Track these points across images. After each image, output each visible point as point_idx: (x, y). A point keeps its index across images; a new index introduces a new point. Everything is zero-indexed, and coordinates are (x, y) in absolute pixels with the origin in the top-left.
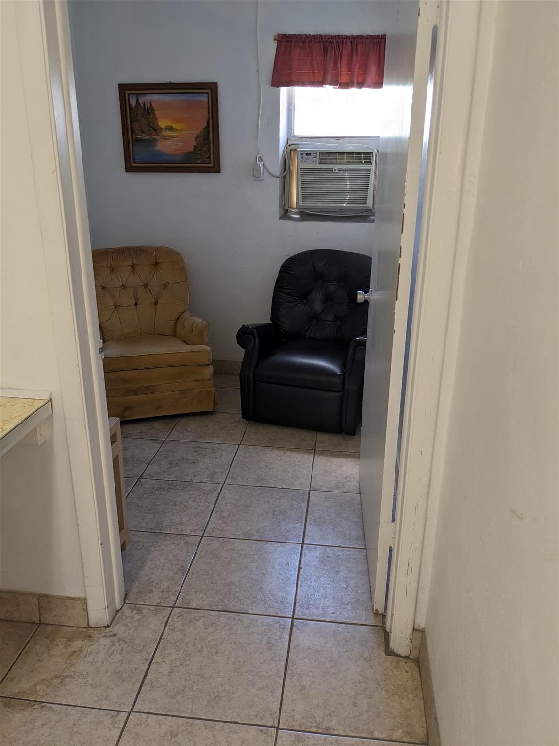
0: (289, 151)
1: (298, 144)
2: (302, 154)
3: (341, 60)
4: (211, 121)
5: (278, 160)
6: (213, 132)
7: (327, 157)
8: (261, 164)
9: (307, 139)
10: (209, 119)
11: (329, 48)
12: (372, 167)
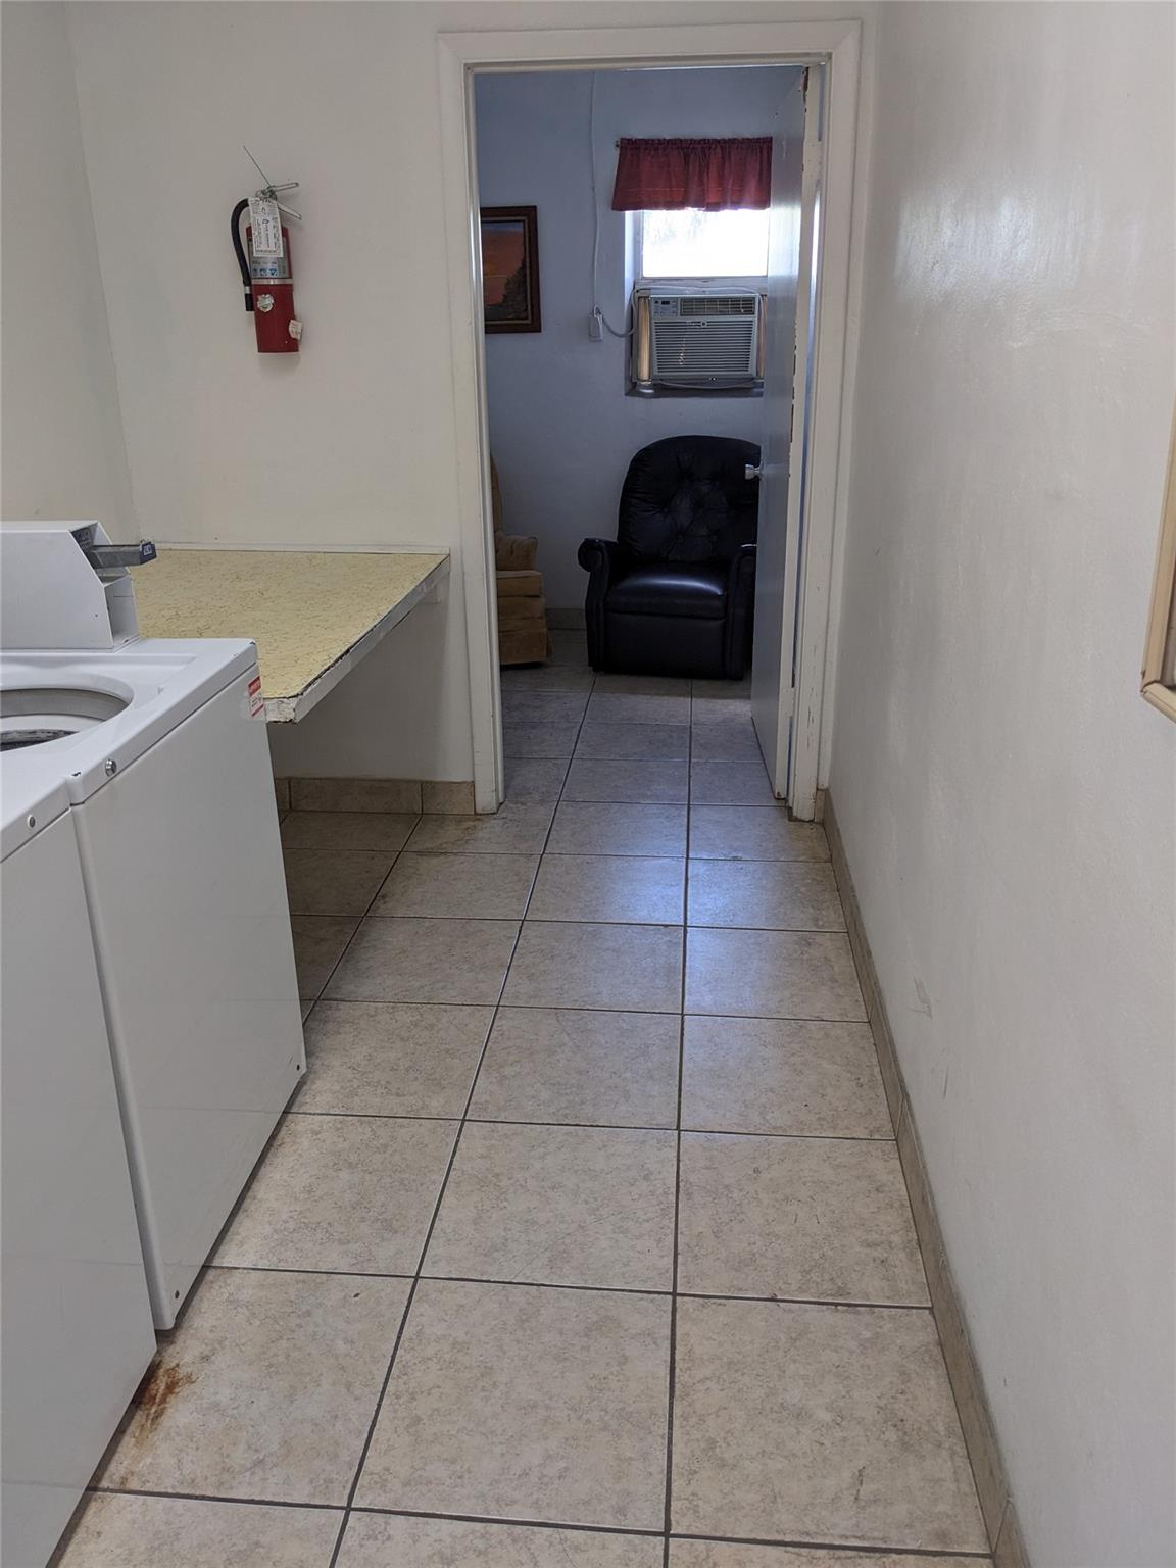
0: (637, 300)
1: (650, 289)
2: (657, 302)
3: (708, 173)
4: (528, 260)
5: (623, 311)
6: (531, 274)
7: (691, 306)
8: (599, 318)
9: (663, 282)
10: (525, 257)
11: (692, 156)
12: (755, 318)
